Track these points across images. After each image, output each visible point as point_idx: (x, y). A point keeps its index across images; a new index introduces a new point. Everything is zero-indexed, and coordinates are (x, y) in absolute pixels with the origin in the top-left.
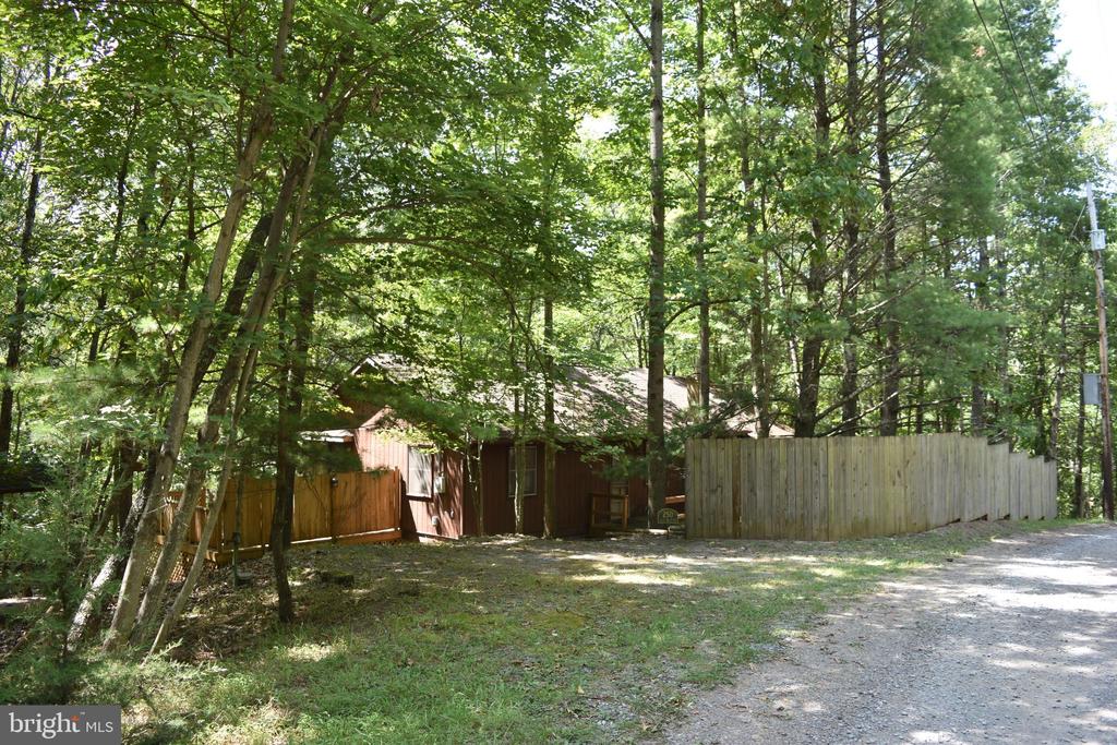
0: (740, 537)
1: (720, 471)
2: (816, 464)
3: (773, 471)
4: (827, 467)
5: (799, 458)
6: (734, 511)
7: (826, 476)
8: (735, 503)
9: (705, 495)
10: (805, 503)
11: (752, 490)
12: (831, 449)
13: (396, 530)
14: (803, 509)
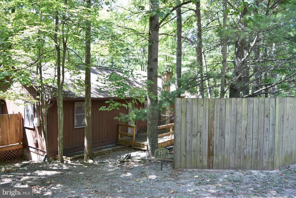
0: (212, 168)
1: (200, 121)
2: (267, 116)
3: (237, 121)
4: (275, 118)
5: (256, 112)
6: (209, 149)
7: (274, 125)
8: (210, 144)
9: (188, 138)
10: (258, 145)
11: (222, 135)
12: (277, 106)
13: (20, 144)
14: (257, 148)
